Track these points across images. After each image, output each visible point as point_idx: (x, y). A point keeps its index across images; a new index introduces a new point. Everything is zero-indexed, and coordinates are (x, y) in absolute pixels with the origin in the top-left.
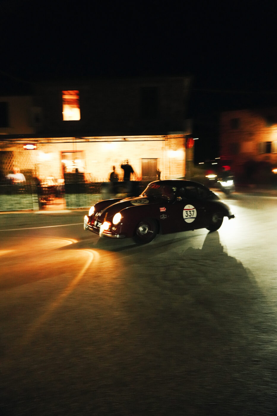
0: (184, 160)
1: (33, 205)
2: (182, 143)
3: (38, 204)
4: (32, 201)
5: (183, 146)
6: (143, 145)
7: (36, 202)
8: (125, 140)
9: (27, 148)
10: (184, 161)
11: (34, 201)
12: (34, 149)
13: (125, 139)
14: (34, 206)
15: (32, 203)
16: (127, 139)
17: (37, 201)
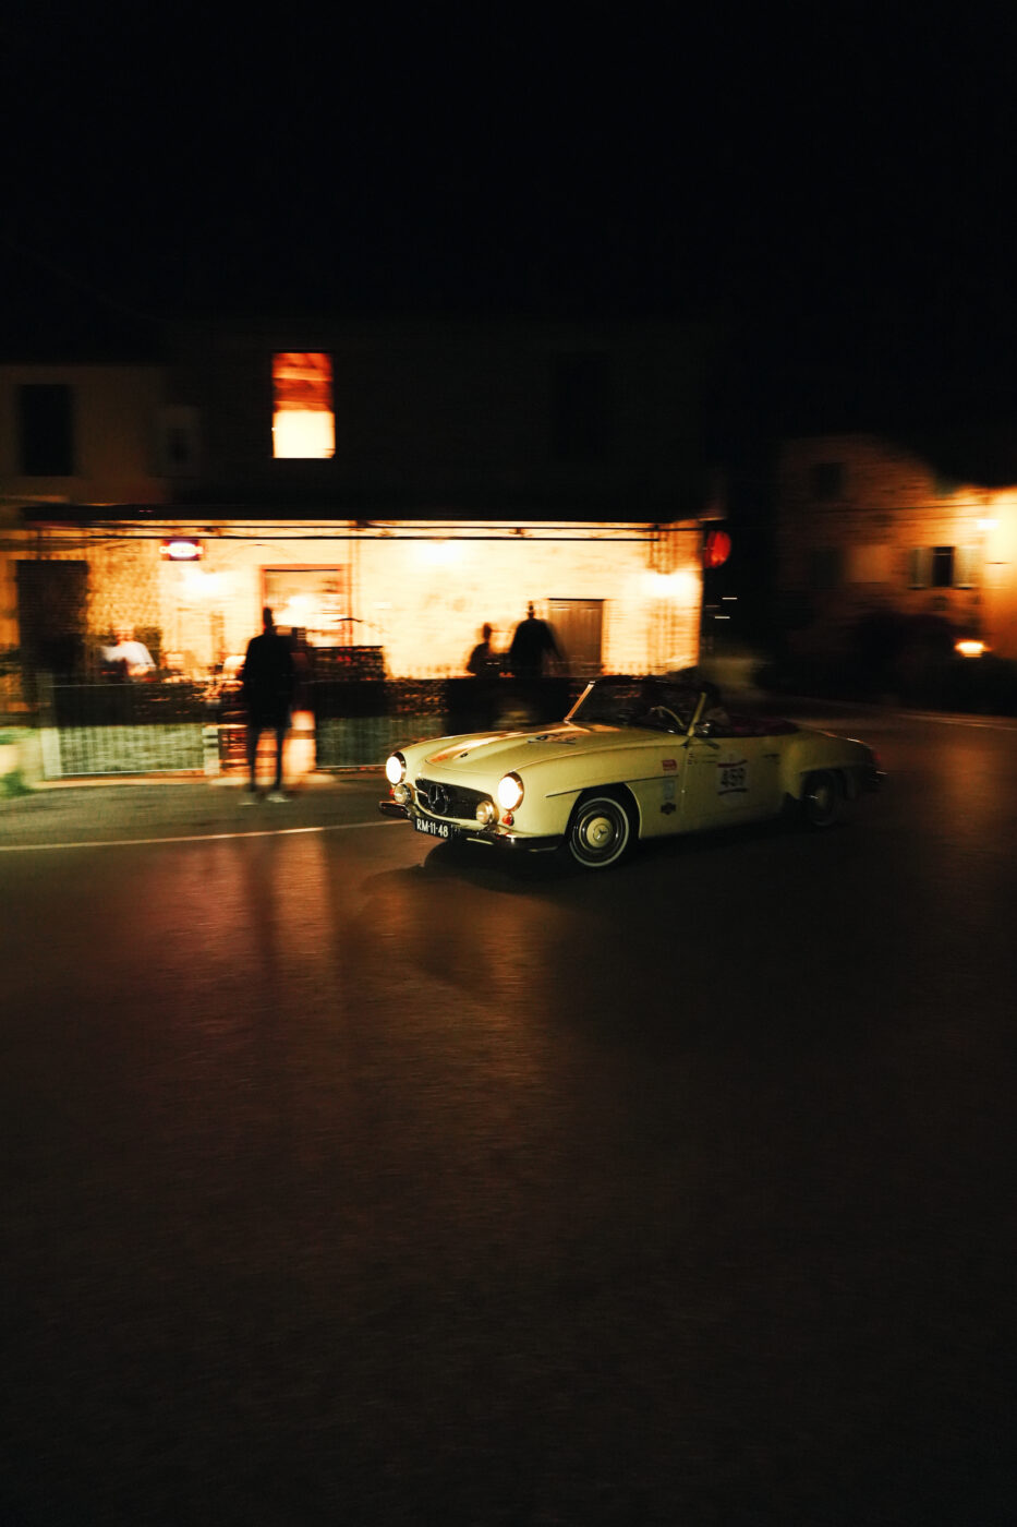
0: (696, 608)
1: (203, 756)
2: (692, 547)
3: (216, 751)
4: (201, 742)
5: (693, 559)
6: (555, 551)
7: (212, 746)
8: (519, 536)
9: (174, 555)
10: (698, 611)
11: (206, 741)
12: (196, 558)
13: (519, 530)
14: (206, 758)
15: (201, 750)
16: (527, 533)
17: (215, 741)
